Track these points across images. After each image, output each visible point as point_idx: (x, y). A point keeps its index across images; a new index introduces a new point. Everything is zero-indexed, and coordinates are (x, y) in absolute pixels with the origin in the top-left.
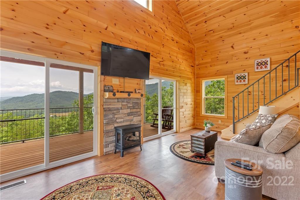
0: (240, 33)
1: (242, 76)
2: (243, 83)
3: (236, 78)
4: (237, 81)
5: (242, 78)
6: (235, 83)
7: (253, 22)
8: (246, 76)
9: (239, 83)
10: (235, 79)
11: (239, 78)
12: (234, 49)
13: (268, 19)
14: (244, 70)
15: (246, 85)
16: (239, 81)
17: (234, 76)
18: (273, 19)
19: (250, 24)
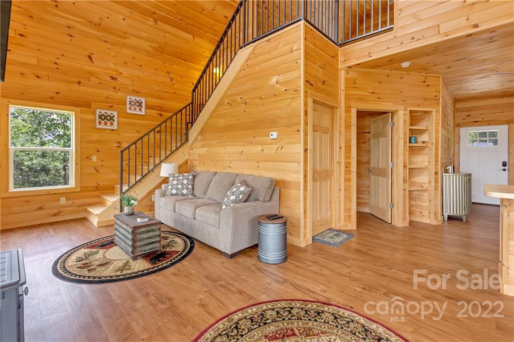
0: (105, 41)
1: (109, 115)
2: (109, 127)
3: (98, 117)
4: (100, 123)
5: (108, 118)
6: (95, 124)
7: (129, 38)
8: (114, 116)
9: (102, 126)
10: (95, 117)
11: (103, 117)
12: (93, 63)
13: (146, 45)
14: (111, 105)
15: (114, 132)
16: (103, 122)
17: (95, 113)
18: (150, 49)
19: (125, 38)
